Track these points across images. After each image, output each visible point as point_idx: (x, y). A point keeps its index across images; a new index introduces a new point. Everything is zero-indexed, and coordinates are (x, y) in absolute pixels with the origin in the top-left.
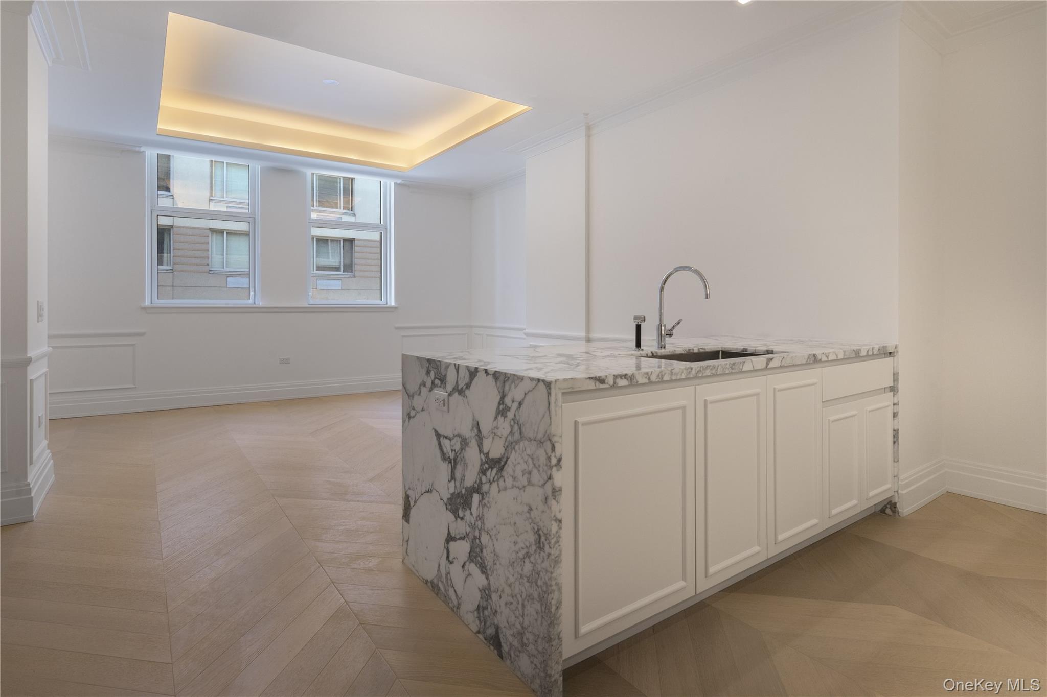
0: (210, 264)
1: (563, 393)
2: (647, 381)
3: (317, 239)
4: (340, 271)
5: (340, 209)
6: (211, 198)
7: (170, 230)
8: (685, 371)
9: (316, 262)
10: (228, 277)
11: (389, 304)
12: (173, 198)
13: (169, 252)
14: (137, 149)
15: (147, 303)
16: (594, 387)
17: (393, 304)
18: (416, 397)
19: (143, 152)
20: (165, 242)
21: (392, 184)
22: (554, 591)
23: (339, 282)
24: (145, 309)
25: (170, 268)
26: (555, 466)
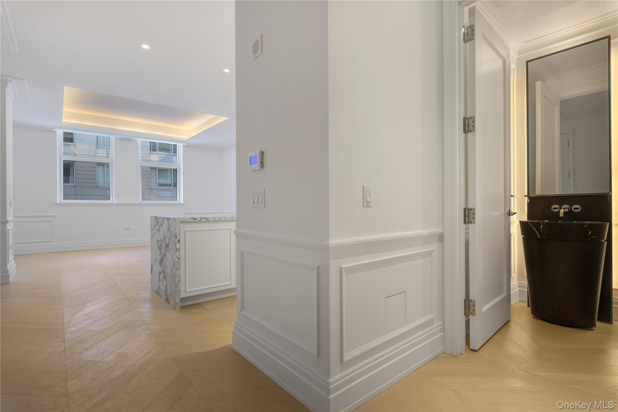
0: (97, 183)
1: (180, 222)
2: (214, 220)
3: (158, 169)
4: (172, 186)
5: (172, 153)
6: (97, 146)
7: (73, 164)
8: (230, 218)
9: (158, 182)
10: (107, 190)
11: (181, 202)
12: (75, 147)
13: (73, 176)
14: (53, 130)
15: (58, 201)
16: (192, 221)
17: (182, 202)
18: (153, 230)
19: (56, 131)
20: (71, 170)
21: (182, 145)
22: (176, 278)
23: (171, 193)
24: (57, 204)
25: (73, 185)
26: (177, 242)
